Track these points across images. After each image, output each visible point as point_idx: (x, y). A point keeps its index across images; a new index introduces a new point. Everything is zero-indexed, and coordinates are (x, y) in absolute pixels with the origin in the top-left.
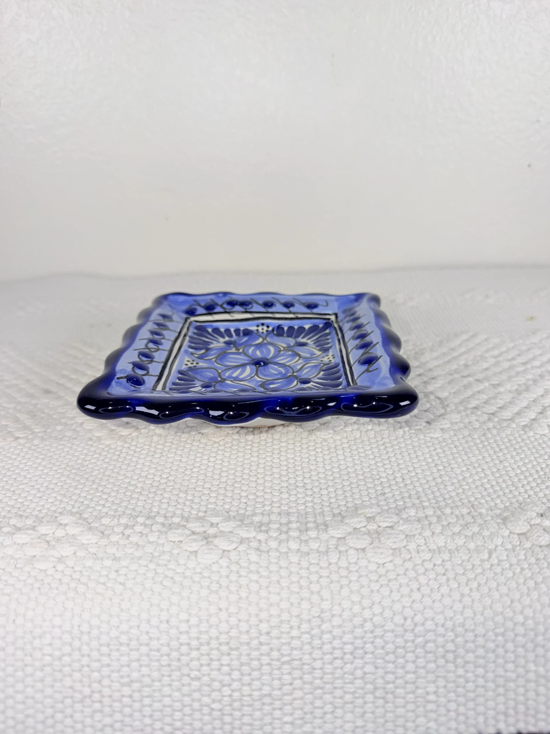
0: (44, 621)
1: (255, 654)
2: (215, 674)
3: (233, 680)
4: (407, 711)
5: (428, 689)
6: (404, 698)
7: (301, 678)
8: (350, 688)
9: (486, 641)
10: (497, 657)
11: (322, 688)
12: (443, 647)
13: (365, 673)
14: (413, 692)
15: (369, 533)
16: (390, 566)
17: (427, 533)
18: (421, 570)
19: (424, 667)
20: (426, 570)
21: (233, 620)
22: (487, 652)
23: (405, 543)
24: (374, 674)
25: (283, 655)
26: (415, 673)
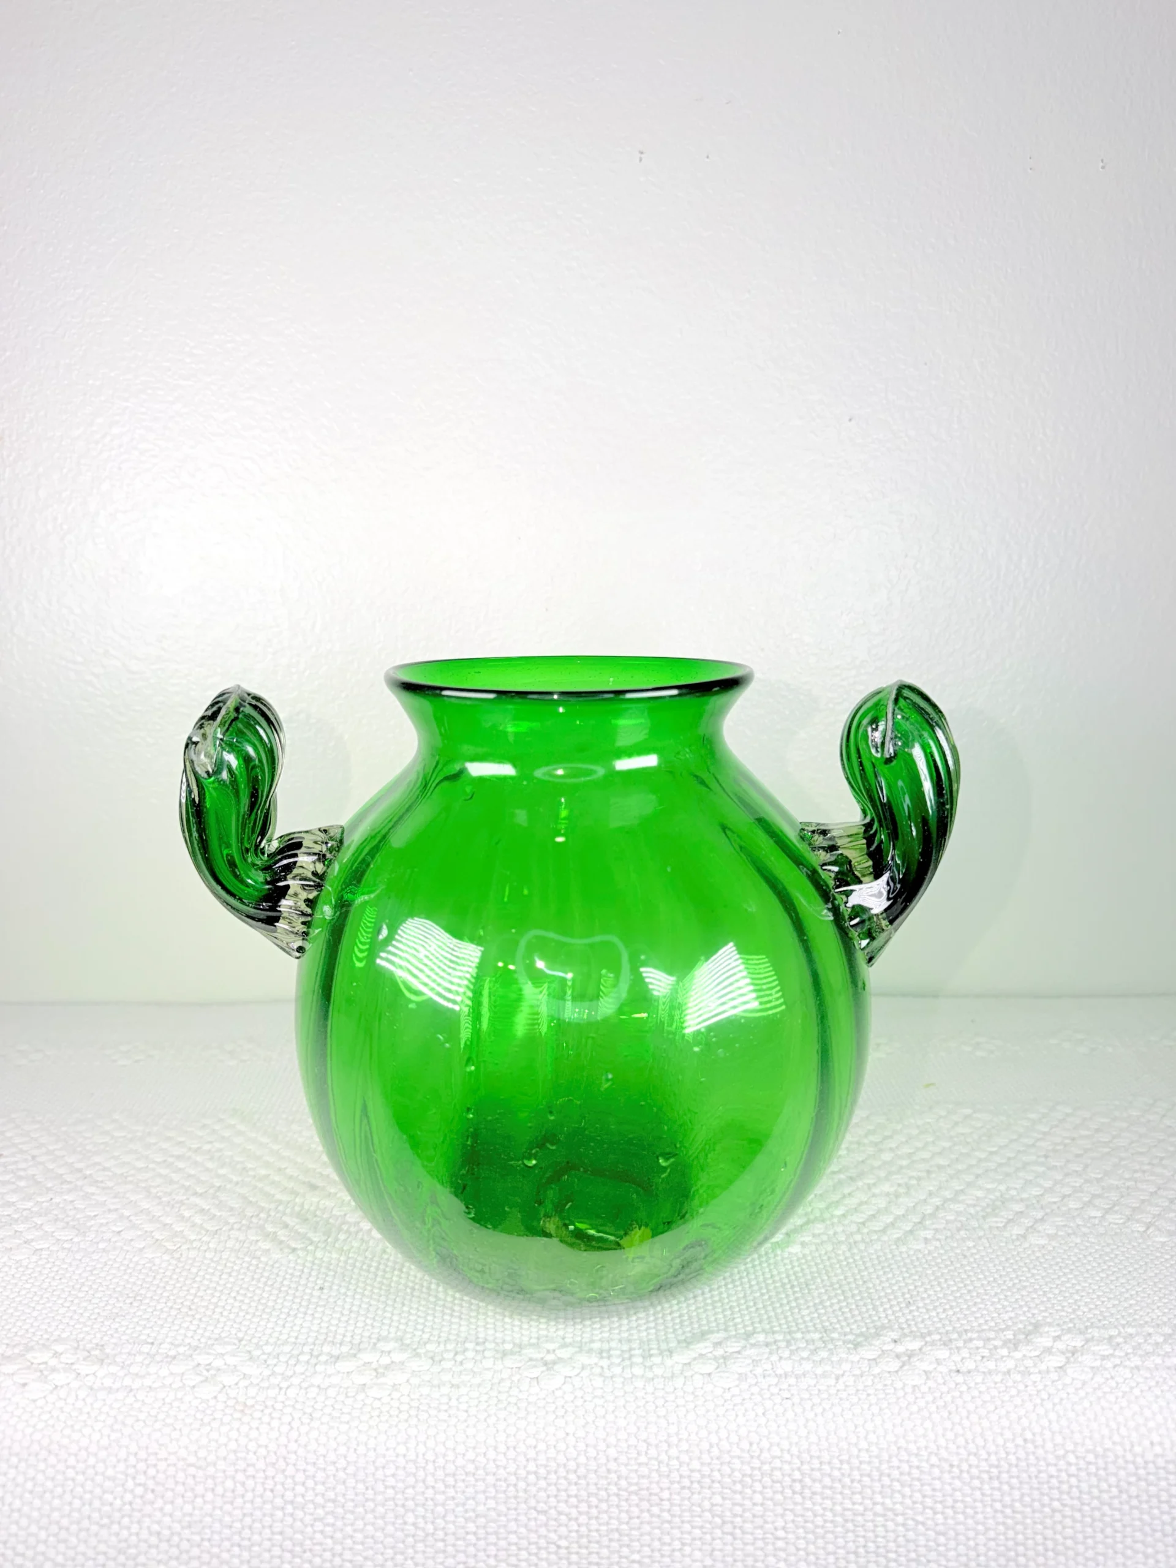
0: (387, 1449)
1: (603, 1483)
2: (562, 1507)
3: (580, 1513)
4: (756, 1549)
5: (777, 1524)
6: (752, 1534)
7: (649, 1511)
8: (698, 1521)
9: (832, 1468)
10: (843, 1487)
11: (669, 1522)
12: (790, 1475)
13: (713, 1505)
14: (761, 1527)
15: (715, 1359)
16: (736, 1391)
17: (775, 1358)
18: (767, 1395)
19: (772, 1499)
20: (772, 1395)
21: (581, 1446)
22: (833, 1481)
23: (751, 1367)
24: (721, 1506)
25: (630, 1484)
26: (762, 1505)
